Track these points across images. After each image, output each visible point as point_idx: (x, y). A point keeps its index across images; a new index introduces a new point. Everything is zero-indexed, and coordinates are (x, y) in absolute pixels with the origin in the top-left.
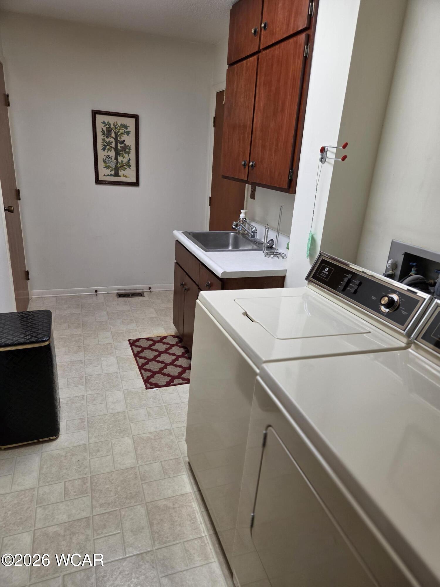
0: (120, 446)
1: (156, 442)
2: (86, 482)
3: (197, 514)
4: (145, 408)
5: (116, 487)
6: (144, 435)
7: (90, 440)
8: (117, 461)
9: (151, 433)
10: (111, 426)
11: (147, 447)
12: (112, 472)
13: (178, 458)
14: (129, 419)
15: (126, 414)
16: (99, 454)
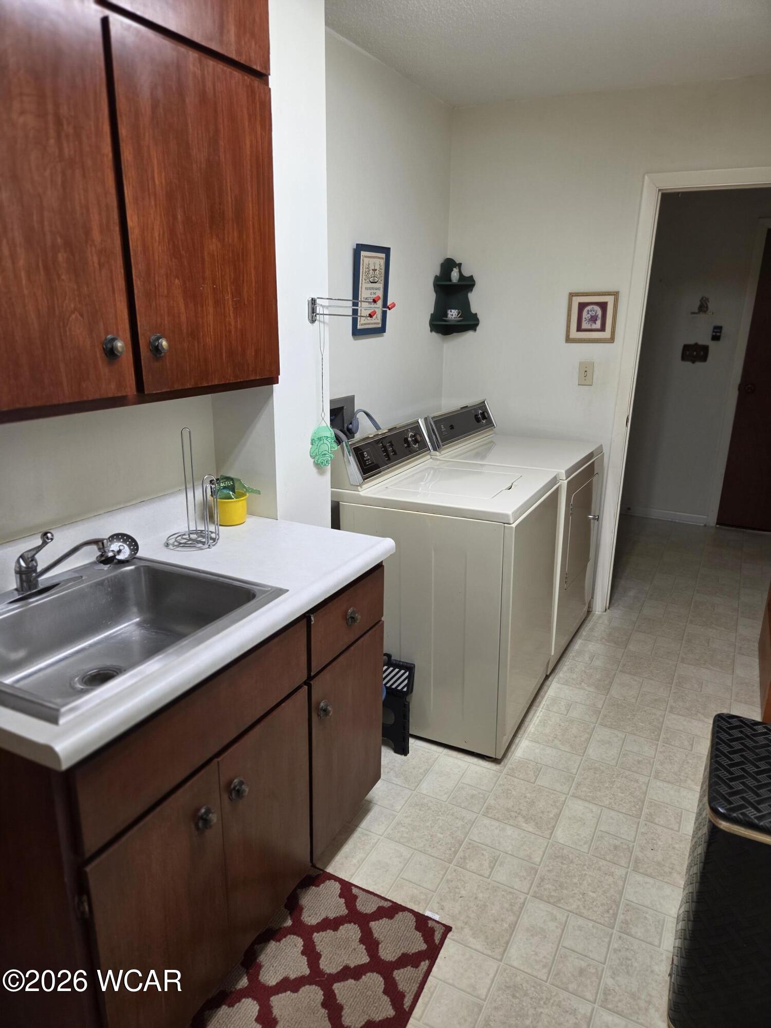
0: (578, 835)
1: (520, 809)
2: (648, 815)
3: (536, 723)
4: (489, 880)
5: (610, 789)
6: (531, 830)
7: (624, 874)
8: (593, 817)
9: (517, 827)
10: (575, 880)
11: (538, 810)
12: (607, 806)
13: (508, 775)
14: (535, 875)
15: (534, 888)
16: (617, 843)
